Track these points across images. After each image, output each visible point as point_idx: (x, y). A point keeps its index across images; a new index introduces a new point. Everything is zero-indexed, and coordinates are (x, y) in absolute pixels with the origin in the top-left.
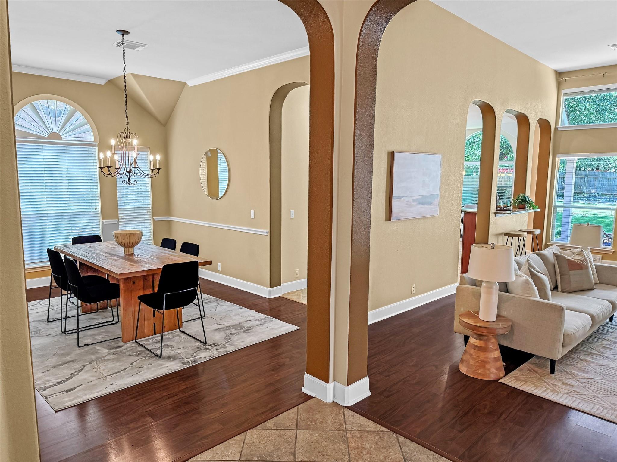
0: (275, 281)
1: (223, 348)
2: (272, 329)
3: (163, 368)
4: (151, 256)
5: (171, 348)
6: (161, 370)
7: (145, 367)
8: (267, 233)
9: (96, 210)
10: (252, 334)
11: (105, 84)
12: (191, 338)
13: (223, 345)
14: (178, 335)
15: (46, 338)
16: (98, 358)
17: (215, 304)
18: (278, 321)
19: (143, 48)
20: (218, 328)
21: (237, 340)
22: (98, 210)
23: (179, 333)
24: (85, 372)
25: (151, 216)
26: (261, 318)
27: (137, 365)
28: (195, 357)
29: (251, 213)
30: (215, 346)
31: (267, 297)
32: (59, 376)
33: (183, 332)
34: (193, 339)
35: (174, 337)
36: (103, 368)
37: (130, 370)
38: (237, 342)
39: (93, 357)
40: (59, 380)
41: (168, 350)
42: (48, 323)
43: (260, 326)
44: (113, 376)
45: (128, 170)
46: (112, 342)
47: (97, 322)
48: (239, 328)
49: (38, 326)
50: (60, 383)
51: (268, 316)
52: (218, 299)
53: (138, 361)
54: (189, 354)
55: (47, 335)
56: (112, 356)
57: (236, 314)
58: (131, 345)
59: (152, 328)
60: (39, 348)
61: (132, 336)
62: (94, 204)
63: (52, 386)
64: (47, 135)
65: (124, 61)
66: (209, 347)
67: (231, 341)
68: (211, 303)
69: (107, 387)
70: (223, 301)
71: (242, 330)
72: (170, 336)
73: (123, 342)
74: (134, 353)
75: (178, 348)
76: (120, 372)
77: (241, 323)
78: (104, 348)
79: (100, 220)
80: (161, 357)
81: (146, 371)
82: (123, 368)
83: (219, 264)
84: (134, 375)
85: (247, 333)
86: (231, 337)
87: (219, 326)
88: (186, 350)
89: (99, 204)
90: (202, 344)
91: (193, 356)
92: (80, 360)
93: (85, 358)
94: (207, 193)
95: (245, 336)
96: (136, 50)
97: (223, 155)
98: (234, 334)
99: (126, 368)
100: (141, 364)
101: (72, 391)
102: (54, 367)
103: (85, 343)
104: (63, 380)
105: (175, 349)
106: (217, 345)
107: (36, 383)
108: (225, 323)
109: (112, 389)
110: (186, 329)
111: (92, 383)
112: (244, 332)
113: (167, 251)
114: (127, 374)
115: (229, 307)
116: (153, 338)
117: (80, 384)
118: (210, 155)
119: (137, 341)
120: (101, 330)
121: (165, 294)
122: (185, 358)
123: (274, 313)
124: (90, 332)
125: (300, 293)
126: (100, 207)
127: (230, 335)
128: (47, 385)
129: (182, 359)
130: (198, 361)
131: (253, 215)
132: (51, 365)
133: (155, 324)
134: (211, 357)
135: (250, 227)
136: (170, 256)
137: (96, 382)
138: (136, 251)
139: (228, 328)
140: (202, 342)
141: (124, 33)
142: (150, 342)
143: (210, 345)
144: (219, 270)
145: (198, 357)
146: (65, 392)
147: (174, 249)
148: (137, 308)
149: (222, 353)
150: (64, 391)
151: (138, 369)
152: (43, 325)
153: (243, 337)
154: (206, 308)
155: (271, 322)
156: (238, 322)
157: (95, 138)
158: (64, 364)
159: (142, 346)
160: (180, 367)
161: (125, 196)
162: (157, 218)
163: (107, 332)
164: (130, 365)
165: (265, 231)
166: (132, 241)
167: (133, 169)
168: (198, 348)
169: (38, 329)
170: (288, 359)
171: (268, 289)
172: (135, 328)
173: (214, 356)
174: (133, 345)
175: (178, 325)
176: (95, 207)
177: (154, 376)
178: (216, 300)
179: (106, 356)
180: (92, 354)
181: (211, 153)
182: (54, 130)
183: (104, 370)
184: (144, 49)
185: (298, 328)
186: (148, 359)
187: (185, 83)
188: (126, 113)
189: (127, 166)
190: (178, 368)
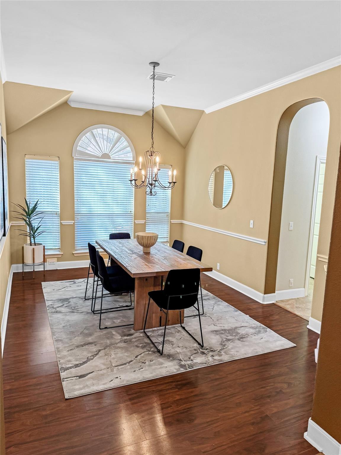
0: (269, 288)
1: (218, 356)
2: (267, 341)
3: (162, 368)
4: (162, 257)
5: (173, 345)
6: (160, 370)
7: (147, 363)
8: (265, 242)
9: (131, 213)
10: (247, 343)
11: (143, 115)
12: (190, 337)
13: (219, 352)
14: (179, 331)
15: (80, 314)
16: (111, 344)
17: (213, 302)
18: (272, 332)
19: (170, 78)
20: (214, 330)
21: (232, 348)
22: (132, 212)
23: (180, 329)
24: (98, 358)
25: (169, 219)
26: (256, 326)
27: (141, 359)
28: (192, 360)
29: (251, 223)
30: (211, 351)
31: (261, 302)
32: (78, 357)
33: (184, 328)
34: (192, 339)
35: (176, 332)
36: (113, 356)
37: (135, 363)
38: (232, 350)
39: (108, 342)
40: (77, 363)
41: (169, 346)
42: (85, 300)
43: (255, 336)
44: (120, 367)
45: (150, 182)
46: (126, 328)
47: (119, 305)
48: (234, 334)
49: (77, 303)
50: (77, 366)
51: (262, 325)
52: (216, 297)
53: (142, 355)
54: (186, 355)
55: (81, 312)
56: (122, 345)
57: (232, 317)
58: (139, 334)
59: (158, 320)
60: (72, 324)
61: (141, 326)
62: (130, 208)
63: (71, 368)
64: (101, 155)
65: (154, 89)
66: (206, 351)
67: (226, 348)
68: (210, 300)
69: (112, 380)
70: (220, 300)
71: (237, 337)
72: (173, 330)
73: (134, 330)
74: (141, 344)
75: (178, 347)
76: (125, 364)
77: (236, 328)
78: (118, 333)
79: (133, 220)
80: (162, 354)
81: (147, 368)
82: (129, 360)
83: (218, 264)
84: (136, 371)
85: (242, 341)
86: (226, 343)
87: (216, 328)
88: (184, 350)
89: (133, 208)
90: (199, 346)
91: (190, 358)
92: (98, 344)
93: (102, 342)
94: (212, 202)
95: (240, 345)
96: (165, 81)
97: (229, 171)
98: (229, 340)
99: (131, 361)
100: (144, 359)
101: (84, 378)
102: (77, 347)
103: (105, 325)
104: (80, 363)
105: (175, 347)
106: (213, 350)
107: (61, 361)
108: (221, 325)
109: (116, 384)
110: (187, 325)
111: (101, 372)
112: (239, 340)
113: (177, 252)
114: (131, 369)
115: (225, 307)
116: (159, 330)
117: (92, 371)
118: (218, 171)
119: (146, 330)
120: (120, 314)
121: (170, 296)
122: (183, 360)
123: (268, 322)
124: (112, 315)
125: (294, 302)
126: (133, 210)
127: (226, 341)
128: (68, 366)
129: (180, 360)
130: (194, 367)
131: (253, 224)
132: (76, 344)
133: (161, 317)
134: (206, 365)
135: (250, 236)
136: (177, 258)
137: (105, 371)
138: (152, 250)
139: (224, 332)
140: (199, 344)
141: (155, 64)
142: (156, 334)
143: (207, 349)
144: (218, 269)
145: (195, 361)
146: (78, 378)
147: (182, 251)
148: (147, 302)
149: (217, 361)
150: (78, 376)
151: (141, 364)
152: (81, 302)
153: (238, 346)
154: (205, 305)
155: (266, 333)
156: (234, 326)
157: (133, 157)
158: (85, 345)
159: (148, 337)
160: (178, 370)
161: (152, 203)
162: (174, 221)
163: (124, 317)
164: (135, 358)
165: (263, 241)
166: (149, 242)
167: (154, 182)
168: (195, 350)
169: (77, 305)
170: (285, 386)
171: (262, 295)
172: (145, 319)
173: (210, 363)
174: (141, 335)
175: (180, 320)
176: (130, 210)
177: (153, 376)
178: (214, 298)
179: (119, 343)
180: (108, 338)
181: (219, 169)
182: (105, 152)
183: (114, 359)
184: (171, 80)
185: (295, 345)
186: (151, 354)
187: (203, 111)
188: (152, 134)
189: (150, 180)
190: (175, 371)
